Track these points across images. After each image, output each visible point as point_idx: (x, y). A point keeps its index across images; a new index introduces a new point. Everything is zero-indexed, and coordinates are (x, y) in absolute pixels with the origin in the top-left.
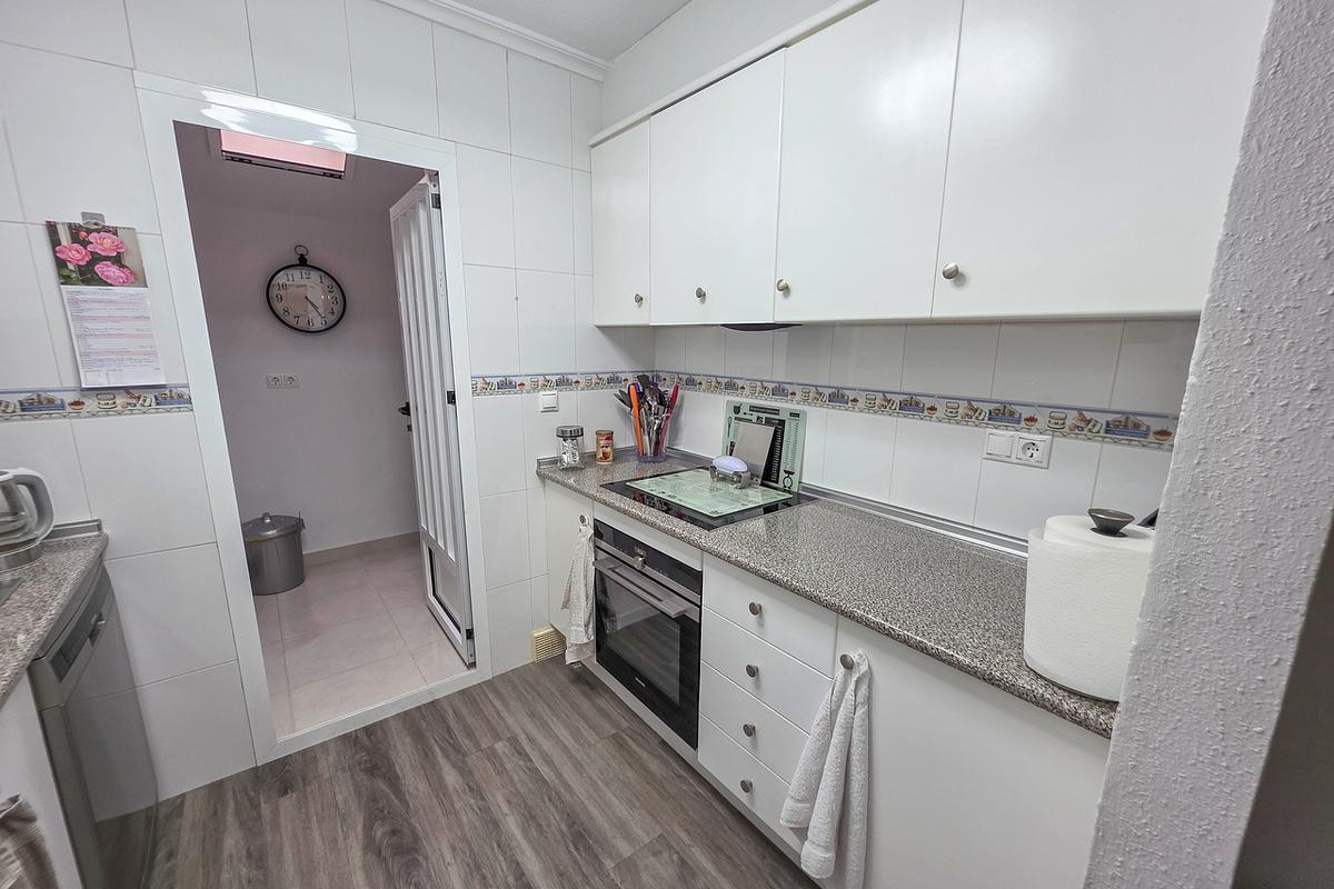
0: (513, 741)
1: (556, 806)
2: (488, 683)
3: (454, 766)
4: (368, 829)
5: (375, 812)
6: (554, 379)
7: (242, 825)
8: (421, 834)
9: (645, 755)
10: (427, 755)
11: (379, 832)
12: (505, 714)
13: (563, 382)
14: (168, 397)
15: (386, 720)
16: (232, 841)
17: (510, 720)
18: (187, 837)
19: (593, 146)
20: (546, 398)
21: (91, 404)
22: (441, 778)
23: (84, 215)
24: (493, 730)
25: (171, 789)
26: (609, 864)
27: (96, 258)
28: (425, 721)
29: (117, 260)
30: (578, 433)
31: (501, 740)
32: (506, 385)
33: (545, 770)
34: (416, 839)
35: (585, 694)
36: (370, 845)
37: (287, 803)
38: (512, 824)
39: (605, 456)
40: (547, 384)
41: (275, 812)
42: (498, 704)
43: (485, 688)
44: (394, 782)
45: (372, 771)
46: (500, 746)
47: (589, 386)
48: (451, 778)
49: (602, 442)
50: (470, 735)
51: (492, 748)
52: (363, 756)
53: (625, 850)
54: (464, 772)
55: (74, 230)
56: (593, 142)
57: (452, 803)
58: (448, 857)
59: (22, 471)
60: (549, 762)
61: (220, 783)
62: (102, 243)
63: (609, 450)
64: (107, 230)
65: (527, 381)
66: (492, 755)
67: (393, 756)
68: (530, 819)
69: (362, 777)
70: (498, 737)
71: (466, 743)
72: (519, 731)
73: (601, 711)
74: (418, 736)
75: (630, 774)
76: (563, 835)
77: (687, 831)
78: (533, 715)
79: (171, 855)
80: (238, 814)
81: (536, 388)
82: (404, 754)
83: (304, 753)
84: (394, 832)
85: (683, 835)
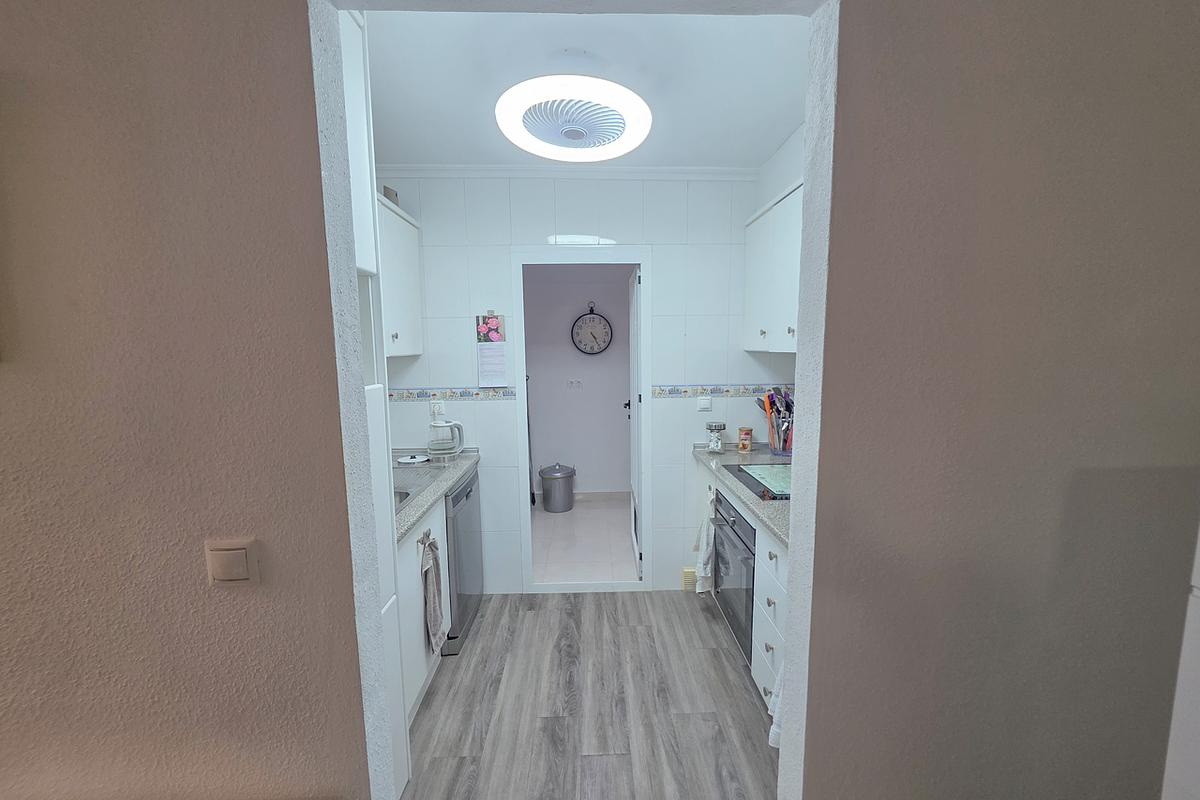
0: (649, 628)
1: (657, 670)
2: (649, 593)
3: (611, 628)
4: (559, 639)
5: (565, 633)
6: (709, 388)
7: (510, 616)
8: (581, 650)
9: (729, 668)
10: (599, 617)
11: (563, 642)
12: (651, 613)
13: (716, 391)
14: (507, 392)
15: (586, 594)
16: (505, 620)
17: (652, 617)
18: (489, 610)
19: (747, 226)
20: (703, 401)
21: (482, 394)
22: (601, 632)
23: (489, 311)
24: (640, 618)
25: (488, 591)
26: (673, 711)
27: (490, 330)
28: (606, 601)
29: (496, 330)
30: (721, 428)
31: (642, 625)
32: (674, 392)
33: (660, 651)
34: (579, 652)
35: (707, 620)
36: (557, 646)
37: (530, 614)
38: (629, 668)
39: (744, 447)
40: (704, 392)
41: (524, 616)
42: (649, 607)
43: (646, 595)
44: (578, 624)
45: (570, 615)
46: (639, 628)
47: (737, 394)
48: (607, 633)
49: (743, 436)
50: (626, 617)
51: (635, 628)
52: (568, 606)
53: (687, 709)
54: (615, 633)
55: (484, 318)
56: (746, 223)
57: (602, 645)
58: (590, 667)
59: (456, 422)
60: (665, 648)
61: (507, 595)
62: (492, 324)
63: (746, 442)
64: (494, 317)
65: (689, 389)
66: (633, 631)
67: (583, 611)
68: (639, 670)
69: (565, 616)
70: (640, 622)
71: (621, 619)
72: (654, 624)
73: (713, 633)
74: (599, 607)
75: (713, 673)
76: (653, 684)
77: (732, 717)
78: (667, 620)
79: (482, 616)
80: (510, 611)
81: (695, 394)
82: (588, 614)
83: (543, 595)
84: (569, 646)
85: (729, 720)
